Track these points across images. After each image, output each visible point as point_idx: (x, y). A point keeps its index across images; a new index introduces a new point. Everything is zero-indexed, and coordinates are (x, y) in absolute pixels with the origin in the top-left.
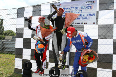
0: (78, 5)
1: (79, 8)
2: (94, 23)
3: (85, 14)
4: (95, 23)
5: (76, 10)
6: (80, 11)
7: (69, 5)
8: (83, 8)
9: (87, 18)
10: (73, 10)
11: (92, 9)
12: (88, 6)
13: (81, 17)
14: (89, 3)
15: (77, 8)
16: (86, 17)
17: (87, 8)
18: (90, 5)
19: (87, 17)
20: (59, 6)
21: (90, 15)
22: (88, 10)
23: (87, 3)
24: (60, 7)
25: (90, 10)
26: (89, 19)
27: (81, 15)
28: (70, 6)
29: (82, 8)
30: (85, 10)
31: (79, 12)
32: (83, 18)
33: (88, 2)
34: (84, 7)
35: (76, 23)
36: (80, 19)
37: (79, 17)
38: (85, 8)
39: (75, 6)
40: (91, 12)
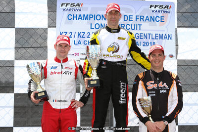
0: (132, 12)
1: (134, 18)
2: (171, 56)
3: (149, 34)
4: (174, 55)
5: (126, 23)
6: (136, 26)
8: (144, 19)
11: (166, 24)
12: (155, 15)
13: (139, 40)
14: (157, 9)
15: (130, 18)
16: (153, 41)
17: (153, 19)
18: (160, 15)
19: (155, 41)
21: (161, 37)
22: (156, 25)
23: (153, 8)
25: (160, 26)
27: (139, 37)
29: (142, 18)
30: (150, 25)
32: (146, 44)
33: (156, 6)
34: (145, 17)
38: (147, 19)
40: (164, 31)
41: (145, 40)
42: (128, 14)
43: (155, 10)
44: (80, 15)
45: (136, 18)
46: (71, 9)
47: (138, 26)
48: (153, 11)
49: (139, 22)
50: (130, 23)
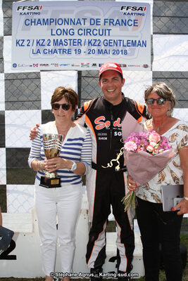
0: (100, 15)
1: (102, 22)
2: (146, 66)
3: (120, 41)
5: (92, 28)
7: (71, 12)
8: (114, 23)
9: (126, 53)
10: (83, 26)
11: (140, 29)
12: (127, 18)
13: (108, 48)
14: (130, 11)
15: (97, 22)
16: (124, 49)
17: (124, 23)
18: (133, 18)
19: (127, 48)
20: (36, 11)
21: (134, 44)
22: (128, 30)
23: (124, 10)
24: (39, 14)
26: (132, 54)
27: (108, 43)
28: (75, 13)
29: (111, 22)
30: (121, 30)
31: (104, 33)
32: (116, 52)
33: (128, 8)
34: (115, 21)
35: (94, 65)
36: (106, 52)
37: (103, 47)
38: (118, 23)
39: (89, 16)
40: (137, 37)
41: (115, 47)
42: (95, 18)
43: (127, 12)
44: (39, 20)
45: (105, 22)
46: (28, 13)
47: (107, 31)
48: (125, 14)
49: (107, 26)
50: (98, 28)
